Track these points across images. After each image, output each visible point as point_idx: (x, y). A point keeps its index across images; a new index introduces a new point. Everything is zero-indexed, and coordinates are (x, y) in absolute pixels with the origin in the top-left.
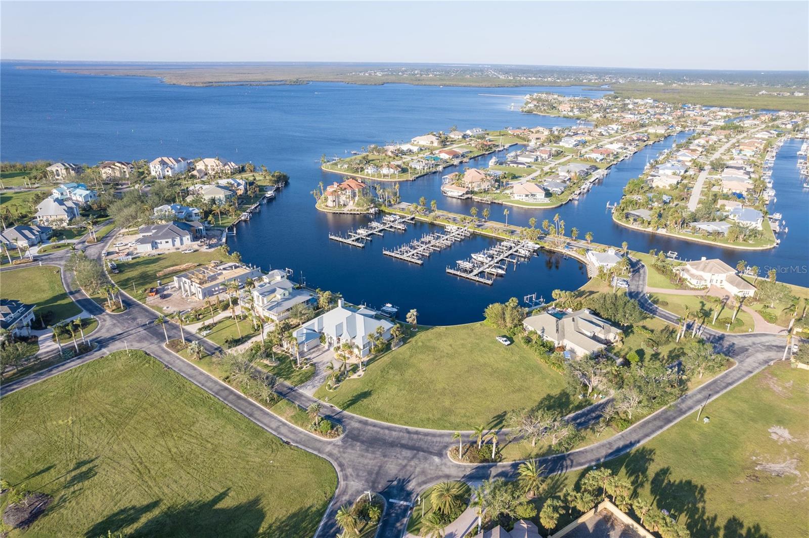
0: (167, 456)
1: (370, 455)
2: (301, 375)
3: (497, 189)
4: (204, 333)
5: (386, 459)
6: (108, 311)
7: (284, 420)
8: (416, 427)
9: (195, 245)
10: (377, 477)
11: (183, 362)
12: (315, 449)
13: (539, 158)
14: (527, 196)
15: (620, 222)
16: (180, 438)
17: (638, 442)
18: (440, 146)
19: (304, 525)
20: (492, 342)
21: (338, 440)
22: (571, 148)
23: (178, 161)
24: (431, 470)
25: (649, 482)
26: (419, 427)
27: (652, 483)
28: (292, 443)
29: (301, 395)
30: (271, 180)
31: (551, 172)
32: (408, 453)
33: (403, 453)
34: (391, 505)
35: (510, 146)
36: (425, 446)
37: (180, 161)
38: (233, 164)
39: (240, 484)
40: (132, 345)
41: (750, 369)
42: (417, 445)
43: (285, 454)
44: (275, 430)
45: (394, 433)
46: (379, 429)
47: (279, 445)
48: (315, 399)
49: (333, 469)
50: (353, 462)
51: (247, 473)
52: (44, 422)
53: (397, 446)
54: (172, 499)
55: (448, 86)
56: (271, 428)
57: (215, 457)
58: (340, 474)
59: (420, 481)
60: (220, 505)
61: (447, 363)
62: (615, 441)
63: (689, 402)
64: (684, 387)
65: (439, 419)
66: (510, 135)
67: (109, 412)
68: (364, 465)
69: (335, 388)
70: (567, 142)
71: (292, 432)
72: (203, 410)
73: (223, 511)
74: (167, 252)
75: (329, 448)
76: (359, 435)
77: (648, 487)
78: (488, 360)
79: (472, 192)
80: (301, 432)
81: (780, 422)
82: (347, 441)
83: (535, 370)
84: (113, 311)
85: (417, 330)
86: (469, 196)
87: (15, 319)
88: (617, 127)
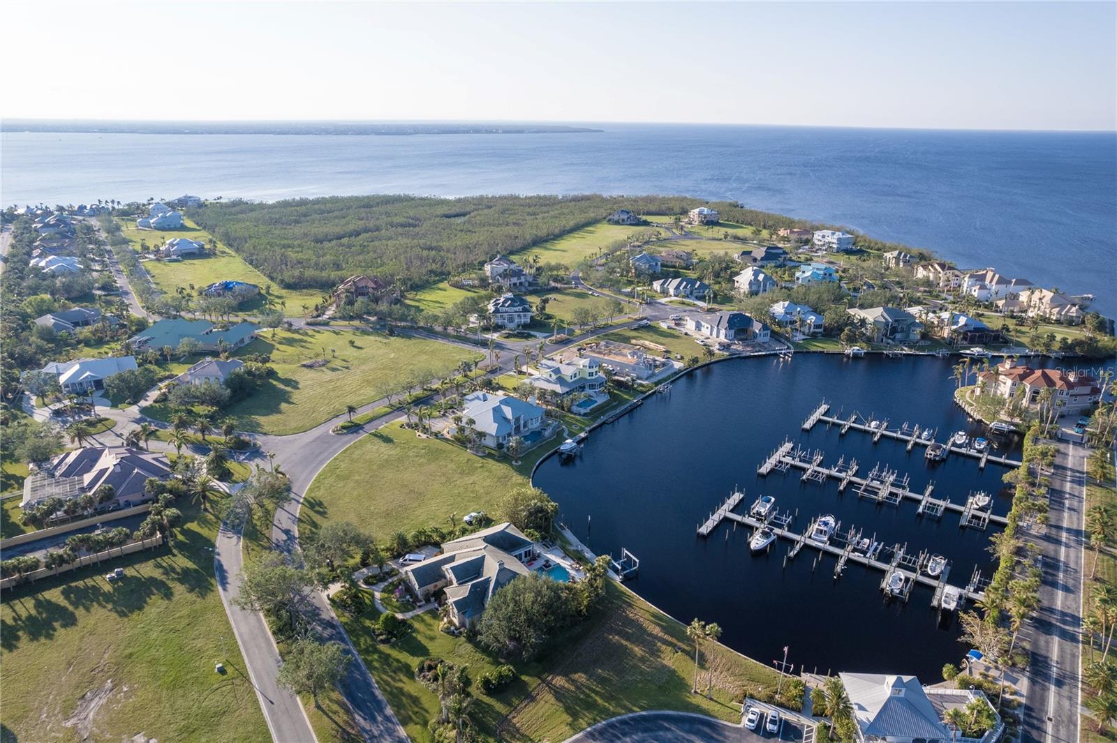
9: (719, 342)
17: (225, 590)
23: (1001, 282)
69: (401, 427)
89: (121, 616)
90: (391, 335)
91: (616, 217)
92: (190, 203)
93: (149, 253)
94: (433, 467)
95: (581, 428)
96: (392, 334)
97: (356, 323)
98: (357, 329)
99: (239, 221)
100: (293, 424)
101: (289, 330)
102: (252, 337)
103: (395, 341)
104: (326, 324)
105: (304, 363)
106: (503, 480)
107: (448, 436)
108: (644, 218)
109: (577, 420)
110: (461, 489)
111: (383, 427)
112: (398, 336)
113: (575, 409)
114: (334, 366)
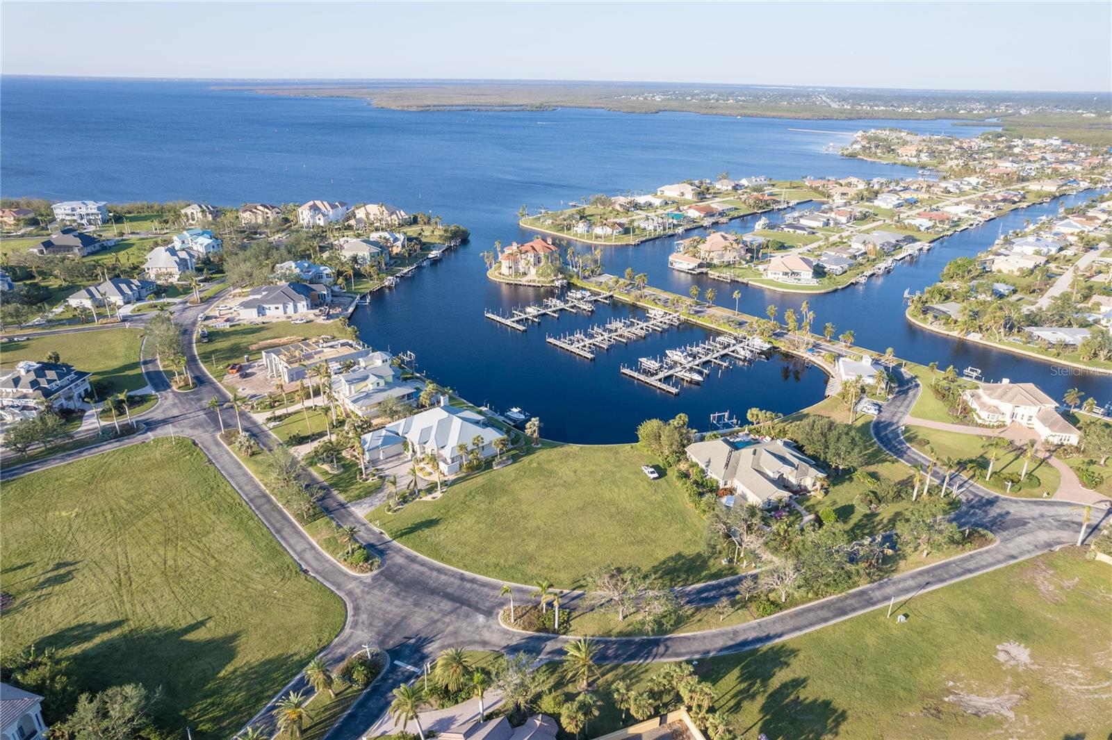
0: (159, 568)
1: (398, 601)
2: (361, 490)
3: (747, 262)
4: (272, 425)
5: (416, 609)
6: (175, 388)
7: (314, 543)
8: (475, 573)
9: (311, 314)
10: (393, 630)
11: (232, 457)
12: (334, 584)
13: (832, 222)
14: (786, 274)
15: (913, 320)
16: (184, 549)
17: (780, 635)
18: (695, 200)
19: (275, 675)
20: (636, 473)
21: (367, 576)
22: (890, 209)
23: (333, 207)
24: (467, 631)
25: (766, 695)
26: (479, 573)
27: (771, 695)
28: (310, 573)
29: (351, 514)
30: (441, 236)
31: (840, 242)
32: (447, 605)
33: (441, 604)
34: (394, 668)
35: (798, 204)
36: (474, 598)
37: (337, 206)
38: (403, 213)
39: (225, 614)
40: (182, 431)
41: (1014, 553)
42: (464, 597)
43: (295, 586)
44: (298, 554)
45: (443, 577)
46: (426, 570)
47: (294, 573)
48: (366, 521)
49: (343, 612)
50: (373, 606)
51: (239, 602)
52: (47, 511)
53: (438, 594)
54: (139, 621)
55: (749, 116)
56: (295, 551)
57: (213, 577)
58: (350, 619)
59: (446, 643)
60: (188, 637)
61: (558, 494)
62: (744, 630)
63: (889, 590)
64: (891, 567)
65: (512, 567)
66: (807, 187)
67: (120, 508)
68: (385, 612)
69: (395, 511)
70: (885, 200)
71: (317, 559)
72: (226, 518)
73: (190, 642)
74: (274, 321)
75: (351, 585)
76: (397, 573)
77: (761, 700)
78: (616, 495)
79: (709, 265)
80: (327, 561)
81: (1023, 637)
82: (378, 579)
83: (678, 516)
84: (179, 388)
85: (540, 446)
86: (704, 270)
87: (62, 387)
88: (977, 180)
107: (453, 477)
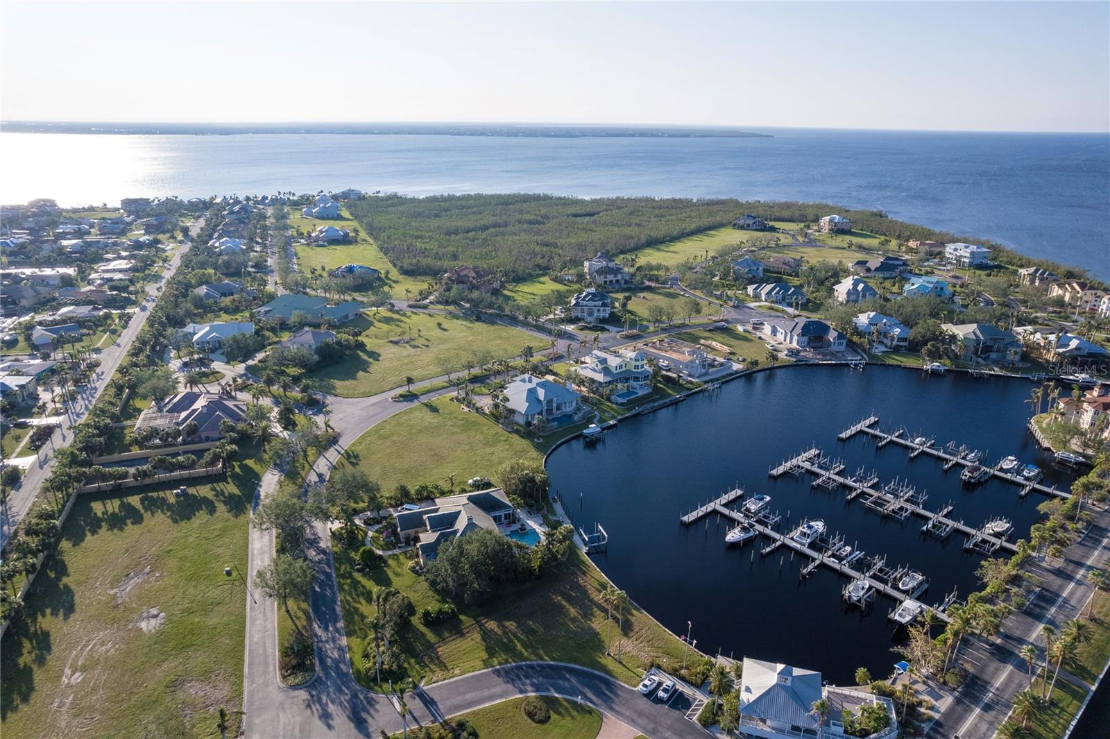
9: (791, 348)
89: (173, 522)
90: (477, 321)
91: (741, 222)
92: (352, 196)
93: (302, 238)
94: (463, 437)
95: (613, 415)
96: (478, 319)
97: (451, 308)
98: (450, 313)
99: (387, 213)
100: (362, 390)
101: (391, 311)
102: (356, 314)
103: (479, 326)
104: (425, 307)
105: (392, 339)
106: (521, 453)
107: (487, 411)
108: (771, 224)
109: (612, 409)
110: (479, 457)
111: (434, 399)
112: (484, 321)
113: (613, 398)
114: (417, 344)
